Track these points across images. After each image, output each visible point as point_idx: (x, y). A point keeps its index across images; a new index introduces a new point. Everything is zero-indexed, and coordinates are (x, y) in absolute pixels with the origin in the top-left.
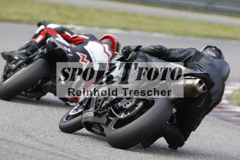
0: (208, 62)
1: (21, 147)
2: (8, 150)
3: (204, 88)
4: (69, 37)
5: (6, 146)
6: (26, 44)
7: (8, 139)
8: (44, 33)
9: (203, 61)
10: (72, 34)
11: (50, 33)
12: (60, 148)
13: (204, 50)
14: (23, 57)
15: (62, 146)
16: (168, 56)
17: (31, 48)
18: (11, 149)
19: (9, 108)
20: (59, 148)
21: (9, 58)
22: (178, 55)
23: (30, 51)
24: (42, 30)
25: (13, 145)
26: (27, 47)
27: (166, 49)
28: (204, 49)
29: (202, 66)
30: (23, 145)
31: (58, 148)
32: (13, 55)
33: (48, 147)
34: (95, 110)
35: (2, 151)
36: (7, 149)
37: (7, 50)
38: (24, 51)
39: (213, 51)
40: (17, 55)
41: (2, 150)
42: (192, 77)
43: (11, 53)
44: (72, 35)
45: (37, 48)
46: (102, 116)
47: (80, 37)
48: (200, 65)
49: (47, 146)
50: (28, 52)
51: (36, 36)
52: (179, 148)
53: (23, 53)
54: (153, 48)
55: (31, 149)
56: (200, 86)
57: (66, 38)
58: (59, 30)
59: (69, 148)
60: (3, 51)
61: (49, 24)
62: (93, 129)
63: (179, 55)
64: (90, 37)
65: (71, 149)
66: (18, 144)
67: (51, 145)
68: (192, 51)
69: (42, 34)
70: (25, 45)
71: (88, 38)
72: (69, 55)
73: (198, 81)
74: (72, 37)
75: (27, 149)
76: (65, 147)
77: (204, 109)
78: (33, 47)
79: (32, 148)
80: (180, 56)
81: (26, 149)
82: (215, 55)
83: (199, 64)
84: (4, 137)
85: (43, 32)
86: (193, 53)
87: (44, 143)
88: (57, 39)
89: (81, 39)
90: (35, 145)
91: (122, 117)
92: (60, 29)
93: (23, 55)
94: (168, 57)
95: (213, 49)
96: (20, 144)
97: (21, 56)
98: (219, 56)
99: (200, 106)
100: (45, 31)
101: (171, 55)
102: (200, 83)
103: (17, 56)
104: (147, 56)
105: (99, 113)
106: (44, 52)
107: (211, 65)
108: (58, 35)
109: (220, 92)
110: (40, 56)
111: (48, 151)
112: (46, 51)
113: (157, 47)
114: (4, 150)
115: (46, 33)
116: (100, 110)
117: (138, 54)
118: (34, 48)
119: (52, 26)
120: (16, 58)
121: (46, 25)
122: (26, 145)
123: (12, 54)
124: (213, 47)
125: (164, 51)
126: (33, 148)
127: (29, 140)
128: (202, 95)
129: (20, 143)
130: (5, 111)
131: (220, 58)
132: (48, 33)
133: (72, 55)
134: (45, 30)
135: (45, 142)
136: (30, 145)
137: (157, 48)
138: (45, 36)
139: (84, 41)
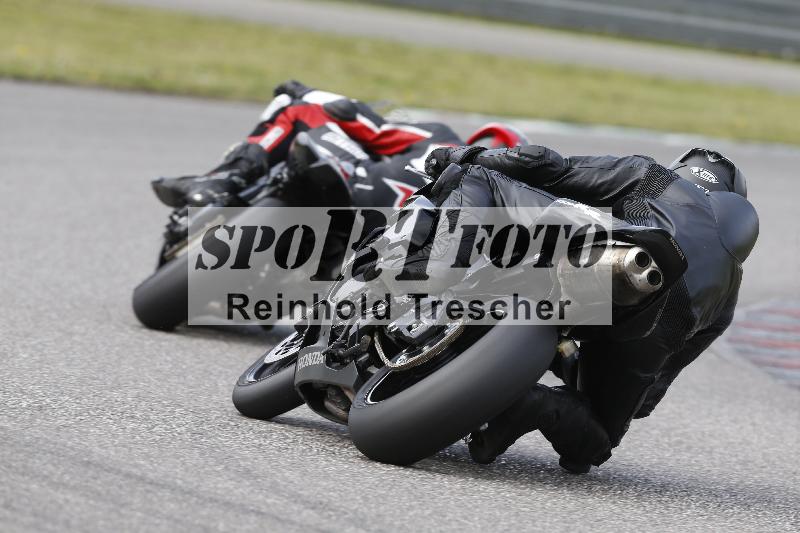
0: (688, 199)
1: (221, 512)
2: (177, 521)
3: (652, 277)
4: (370, 131)
5: (172, 506)
6: (232, 153)
7: (179, 482)
8: (288, 117)
9: (671, 195)
10: (379, 122)
11: (306, 120)
12: (351, 515)
13: (683, 164)
14: (216, 195)
15: (356, 510)
16: (564, 179)
17: (244, 166)
18: (189, 518)
19: (182, 379)
20: (347, 516)
21: (175, 196)
22: (596, 177)
23: (242, 176)
24: (283, 110)
25: (197, 503)
26: (232, 163)
27: (559, 158)
28: (682, 161)
29: (667, 211)
30: (227, 504)
31: (346, 513)
32: (188, 189)
33: (311, 512)
34: (330, 344)
35: (157, 525)
36: (177, 516)
37: (170, 174)
38: (223, 175)
39: (710, 167)
40: (200, 189)
41: (158, 521)
42: (619, 243)
43: (183, 182)
44: (379, 126)
45: (266, 164)
46: (347, 364)
47: (404, 133)
48: (660, 209)
49: (306, 508)
50: (235, 178)
51: (262, 129)
52: (593, 468)
53: (219, 182)
54: (516, 155)
55: (253, 518)
56: (641, 272)
57: (357, 134)
58: (336, 111)
59: (379, 516)
60: (156, 178)
61: (310, 91)
62: (328, 404)
63: (598, 179)
64: (434, 132)
65: (388, 519)
66: (211, 500)
67: (321, 503)
68: (641, 164)
69: (283, 123)
70: (227, 157)
71: (428, 135)
72: (359, 186)
73: (633, 253)
74: (378, 131)
75: (241, 516)
76: (365, 510)
77: (663, 346)
78: (251, 163)
79: (259, 513)
80: (600, 181)
81: (237, 516)
82: (713, 180)
83: (656, 206)
84: (167, 476)
85: (285, 114)
86: (642, 173)
87: (296, 498)
88: (326, 137)
89: (405, 137)
90: (268, 506)
91: (398, 363)
92: (342, 106)
93: (219, 188)
94: (565, 182)
95: (711, 159)
96: (216, 501)
97: (211, 192)
98: (728, 180)
99: (649, 333)
100: (291, 113)
101: (573, 175)
102: (641, 261)
103: (201, 193)
104: (495, 178)
105: (339, 355)
106: (282, 178)
107: (697, 209)
108: (333, 126)
109: (723, 293)
110: (272, 189)
111: (309, 526)
112: (288, 174)
113: (527, 153)
114: (165, 522)
115: (293, 119)
116: (342, 346)
117: (464, 171)
118: (255, 165)
119: (317, 98)
120: (198, 197)
121: (298, 93)
122: (239, 502)
123: (183, 186)
124: (710, 153)
125: (551, 165)
126: (262, 514)
127: (249, 486)
128: (650, 299)
129: (219, 497)
130: (168, 389)
131: (731, 189)
132: (301, 118)
133: (369, 188)
134: (291, 108)
135: (299, 496)
136: (253, 505)
137: (527, 156)
138: (291, 127)
139: (415, 144)
